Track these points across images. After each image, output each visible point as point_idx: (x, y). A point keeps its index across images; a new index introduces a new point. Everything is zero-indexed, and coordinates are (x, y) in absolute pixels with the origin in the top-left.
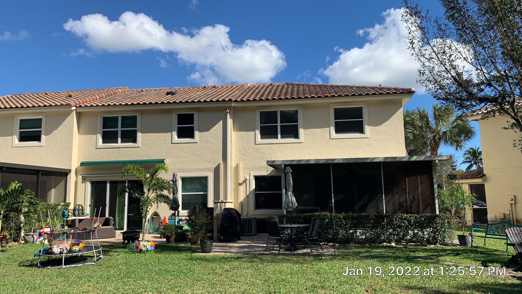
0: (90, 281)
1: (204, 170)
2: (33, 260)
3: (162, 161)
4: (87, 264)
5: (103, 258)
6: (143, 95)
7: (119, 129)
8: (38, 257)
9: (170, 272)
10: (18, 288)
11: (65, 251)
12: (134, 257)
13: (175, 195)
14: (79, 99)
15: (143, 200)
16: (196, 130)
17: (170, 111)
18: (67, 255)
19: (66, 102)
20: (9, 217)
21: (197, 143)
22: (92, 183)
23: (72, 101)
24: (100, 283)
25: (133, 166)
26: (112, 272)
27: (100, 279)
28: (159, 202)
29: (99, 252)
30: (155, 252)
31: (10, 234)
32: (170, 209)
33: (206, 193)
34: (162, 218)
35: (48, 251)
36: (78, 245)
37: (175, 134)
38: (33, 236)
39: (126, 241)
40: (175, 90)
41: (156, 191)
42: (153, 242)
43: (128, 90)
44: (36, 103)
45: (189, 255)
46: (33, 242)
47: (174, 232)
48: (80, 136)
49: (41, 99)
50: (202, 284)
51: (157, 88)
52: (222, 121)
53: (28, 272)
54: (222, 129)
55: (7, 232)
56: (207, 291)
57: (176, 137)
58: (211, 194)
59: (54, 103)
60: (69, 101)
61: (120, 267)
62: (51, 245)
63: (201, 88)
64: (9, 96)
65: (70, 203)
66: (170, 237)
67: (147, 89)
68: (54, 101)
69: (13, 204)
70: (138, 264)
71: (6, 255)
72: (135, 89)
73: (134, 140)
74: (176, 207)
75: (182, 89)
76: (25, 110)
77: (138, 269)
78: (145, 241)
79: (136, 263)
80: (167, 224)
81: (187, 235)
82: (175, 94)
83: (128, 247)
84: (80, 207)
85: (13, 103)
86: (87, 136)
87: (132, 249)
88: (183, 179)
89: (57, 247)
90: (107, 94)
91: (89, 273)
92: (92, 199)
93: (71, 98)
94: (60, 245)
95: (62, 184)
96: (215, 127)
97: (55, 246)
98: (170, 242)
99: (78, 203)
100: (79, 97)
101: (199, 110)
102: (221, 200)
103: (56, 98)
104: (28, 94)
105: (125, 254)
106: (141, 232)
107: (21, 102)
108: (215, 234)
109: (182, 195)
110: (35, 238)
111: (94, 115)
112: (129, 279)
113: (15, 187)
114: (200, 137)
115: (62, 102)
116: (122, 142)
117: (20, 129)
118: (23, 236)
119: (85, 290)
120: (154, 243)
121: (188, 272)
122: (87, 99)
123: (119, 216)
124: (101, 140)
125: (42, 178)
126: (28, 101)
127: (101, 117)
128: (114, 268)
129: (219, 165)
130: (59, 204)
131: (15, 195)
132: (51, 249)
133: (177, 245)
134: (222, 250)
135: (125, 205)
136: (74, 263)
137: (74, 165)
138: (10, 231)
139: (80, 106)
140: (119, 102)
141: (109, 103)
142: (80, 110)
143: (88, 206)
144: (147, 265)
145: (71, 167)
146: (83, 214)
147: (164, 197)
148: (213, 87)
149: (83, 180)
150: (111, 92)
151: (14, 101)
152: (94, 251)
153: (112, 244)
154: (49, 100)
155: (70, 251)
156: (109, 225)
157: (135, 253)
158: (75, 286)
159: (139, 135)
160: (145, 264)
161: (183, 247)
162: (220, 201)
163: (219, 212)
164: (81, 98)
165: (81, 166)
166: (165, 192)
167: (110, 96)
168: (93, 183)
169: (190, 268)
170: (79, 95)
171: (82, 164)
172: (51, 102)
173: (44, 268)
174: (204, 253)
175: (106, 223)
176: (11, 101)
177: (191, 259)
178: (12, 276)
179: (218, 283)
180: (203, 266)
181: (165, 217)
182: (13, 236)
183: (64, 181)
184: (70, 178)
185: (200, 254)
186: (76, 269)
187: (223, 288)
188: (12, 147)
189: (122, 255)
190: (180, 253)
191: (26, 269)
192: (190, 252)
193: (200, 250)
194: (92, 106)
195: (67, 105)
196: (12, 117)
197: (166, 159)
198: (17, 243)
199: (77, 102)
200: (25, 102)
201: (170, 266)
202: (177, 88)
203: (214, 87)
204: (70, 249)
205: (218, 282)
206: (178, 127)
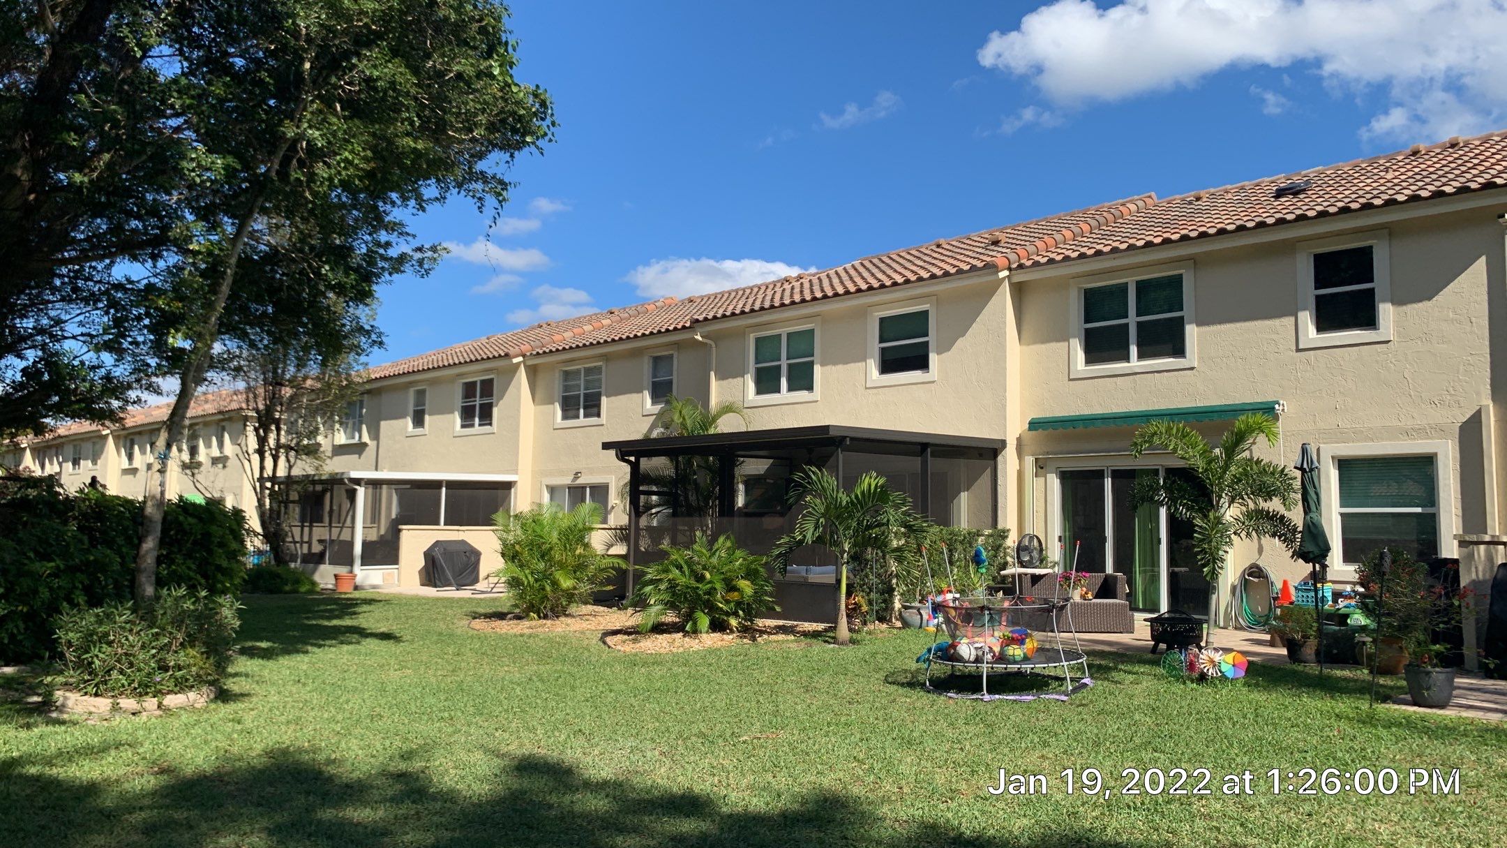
0: (1046, 744)
1: (1421, 432)
2: (918, 670)
3: (1269, 410)
4: (1047, 697)
5: (1091, 685)
6: (1200, 211)
7: (1132, 320)
8: (926, 666)
9: (1292, 753)
10: (873, 736)
11: (989, 657)
12: (1182, 694)
13: (1312, 515)
14: (1018, 247)
15: (1201, 527)
16: (1384, 301)
17: (1286, 249)
18: (992, 668)
19: (983, 261)
20: (866, 560)
21: (1388, 342)
22: (1065, 477)
23: (999, 255)
24: (1072, 755)
25: (1166, 424)
26: (1112, 728)
27: (1075, 744)
28: (1254, 532)
29: (1080, 668)
30: (1247, 684)
31: (870, 603)
32: (1292, 557)
33: (1430, 510)
34: (1279, 585)
35: (948, 653)
36: (1021, 642)
37: (1307, 320)
38: (919, 610)
39: (1163, 646)
40: (1305, 179)
41: (1243, 499)
42: (1239, 655)
43: (1156, 201)
44: (913, 271)
45: (1365, 706)
46: (921, 627)
47: (1315, 629)
48: (1024, 347)
49: (925, 261)
50: (1399, 806)
51: (1246, 183)
52: (1483, 258)
53: (903, 700)
54: (1485, 289)
55: (863, 597)
56: (1414, 831)
57: (1312, 329)
58: (1451, 512)
59: (955, 266)
60: (992, 256)
61: (1137, 717)
62: (953, 636)
63: (1400, 158)
64: (857, 263)
65: (1009, 530)
66: (1301, 646)
67: (1212, 190)
68: (955, 263)
69: (869, 527)
70: (1190, 714)
71: (861, 651)
72: (1177, 196)
73: (1178, 350)
74: (1317, 551)
75: (1328, 172)
76: (888, 293)
77: (1188, 728)
78: (1216, 650)
79: (1185, 710)
80: (1292, 603)
81: (1359, 642)
82: (1305, 190)
83: (1164, 662)
84: (1035, 542)
85: (863, 278)
86: (1043, 346)
87: (1175, 668)
88: (1344, 465)
89: (968, 644)
90: (1094, 223)
91: (1049, 723)
92: (1065, 519)
93: (996, 248)
94: (976, 639)
95: (986, 476)
96: (1456, 281)
97: (965, 640)
98: (1300, 661)
99: (1029, 530)
100: (1018, 242)
101: (1391, 231)
102: (1493, 536)
103: (962, 251)
104: (897, 251)
105: (1156, 681)
106: (1207, 621)
107: (880, 276)
108: (1470, 649)
109: (1342, 515)
110: (925, 617)
111: (1060, 285)
112: (1155, 754)
113: (870, 485)
114: (1397, 323)
115: (975, 262)
116: (1141, 356)
117: (880, 342)
118: (899, 609)
119: (1031, 768)
120: (1241, 659)
121: (1353, 761)
122: (1039, 244)
123: (1145, 572)
124: (1080, 355)
125: (935, 464)
126: (896, 271)
127: (1080, 289)
128: (1117, 718)
129: (1479, 413)
130: (978, 531)
131: (870, 504)
132: (954, 646)
133: (1326, 671)
134: (1497, 703)
135: (1159, 541)
136: (1013, 690)
137: (1013, 428)
138: (868, 594)
139: (1021, 266)
140: (1126, 239)
141: (1099, 247)
142: (1020, 277)
143: (1057, 539)
144: (1218, 719)
145: (1005, 433)
146: (1042, 561)
147: (1271, 518)
148: (1448, 145)
149: (1039, 470)
150: (1105, 214)
151: (866, 274)
152: (1065, 664)
153: (1121, 651)
154: (943, 261)
155: (1001, 658)
156: (1115, 597)
157: (1184, 683)
158: (1006, 750)
159: (1192, 333)
160: (1213, 716)
161: (1345, 679)
162: (1487, 538)
163: (1484, 575)
164: (1022, 243)
165: (1030, 429)
166: (1275, 505)
167: (1104, 228)
168: (1067, 478)
169: (1363, 749)
170: (1019, 237)
171: (1034, 425)
172: (949, 263)
173: (940, 694)
174: (1420, 706)
175: (1107, 589)
176: (860, 274)
177: (1369, 720)
178: (866, 705)
179: (1462, 812)
180: (1411, 748)
181: (1285, 583)
182: (875, 608)
183: (989, 471)
184: (1005, 463)
185: (1404, 707)
186: (1017, 707)
187: (1477, 829)
188: (866, 388)
189: (1147, 683)
190: (1332, 698)
191: (901, 690)
192: (1368, 696)
193: (1408, 697)
194: (1051, 261)
195: (987, 266)
196: (862, 313)
197: (1281, 402)
198: (885, 626)
199: (1013, 257)
200: (890, 272)
201: (1294, 734)
202: (1311, 172)
203: (1453, 146)
204: (1000, 653)
205: (1460, 809)
206: (1318, 298)
